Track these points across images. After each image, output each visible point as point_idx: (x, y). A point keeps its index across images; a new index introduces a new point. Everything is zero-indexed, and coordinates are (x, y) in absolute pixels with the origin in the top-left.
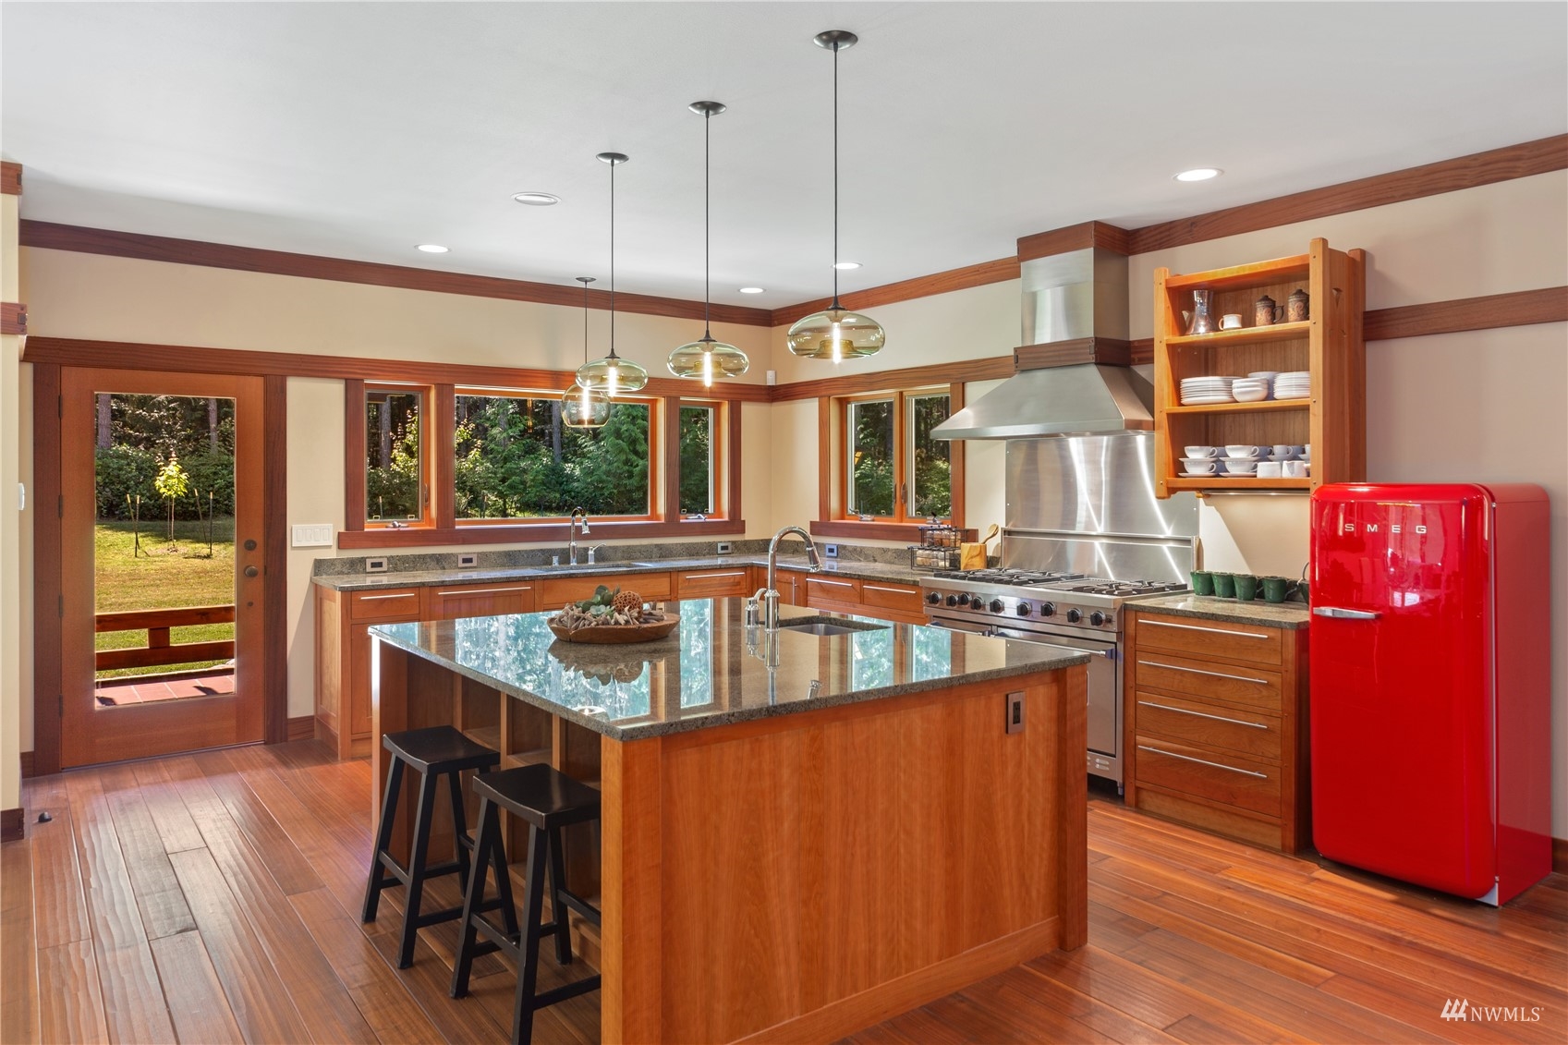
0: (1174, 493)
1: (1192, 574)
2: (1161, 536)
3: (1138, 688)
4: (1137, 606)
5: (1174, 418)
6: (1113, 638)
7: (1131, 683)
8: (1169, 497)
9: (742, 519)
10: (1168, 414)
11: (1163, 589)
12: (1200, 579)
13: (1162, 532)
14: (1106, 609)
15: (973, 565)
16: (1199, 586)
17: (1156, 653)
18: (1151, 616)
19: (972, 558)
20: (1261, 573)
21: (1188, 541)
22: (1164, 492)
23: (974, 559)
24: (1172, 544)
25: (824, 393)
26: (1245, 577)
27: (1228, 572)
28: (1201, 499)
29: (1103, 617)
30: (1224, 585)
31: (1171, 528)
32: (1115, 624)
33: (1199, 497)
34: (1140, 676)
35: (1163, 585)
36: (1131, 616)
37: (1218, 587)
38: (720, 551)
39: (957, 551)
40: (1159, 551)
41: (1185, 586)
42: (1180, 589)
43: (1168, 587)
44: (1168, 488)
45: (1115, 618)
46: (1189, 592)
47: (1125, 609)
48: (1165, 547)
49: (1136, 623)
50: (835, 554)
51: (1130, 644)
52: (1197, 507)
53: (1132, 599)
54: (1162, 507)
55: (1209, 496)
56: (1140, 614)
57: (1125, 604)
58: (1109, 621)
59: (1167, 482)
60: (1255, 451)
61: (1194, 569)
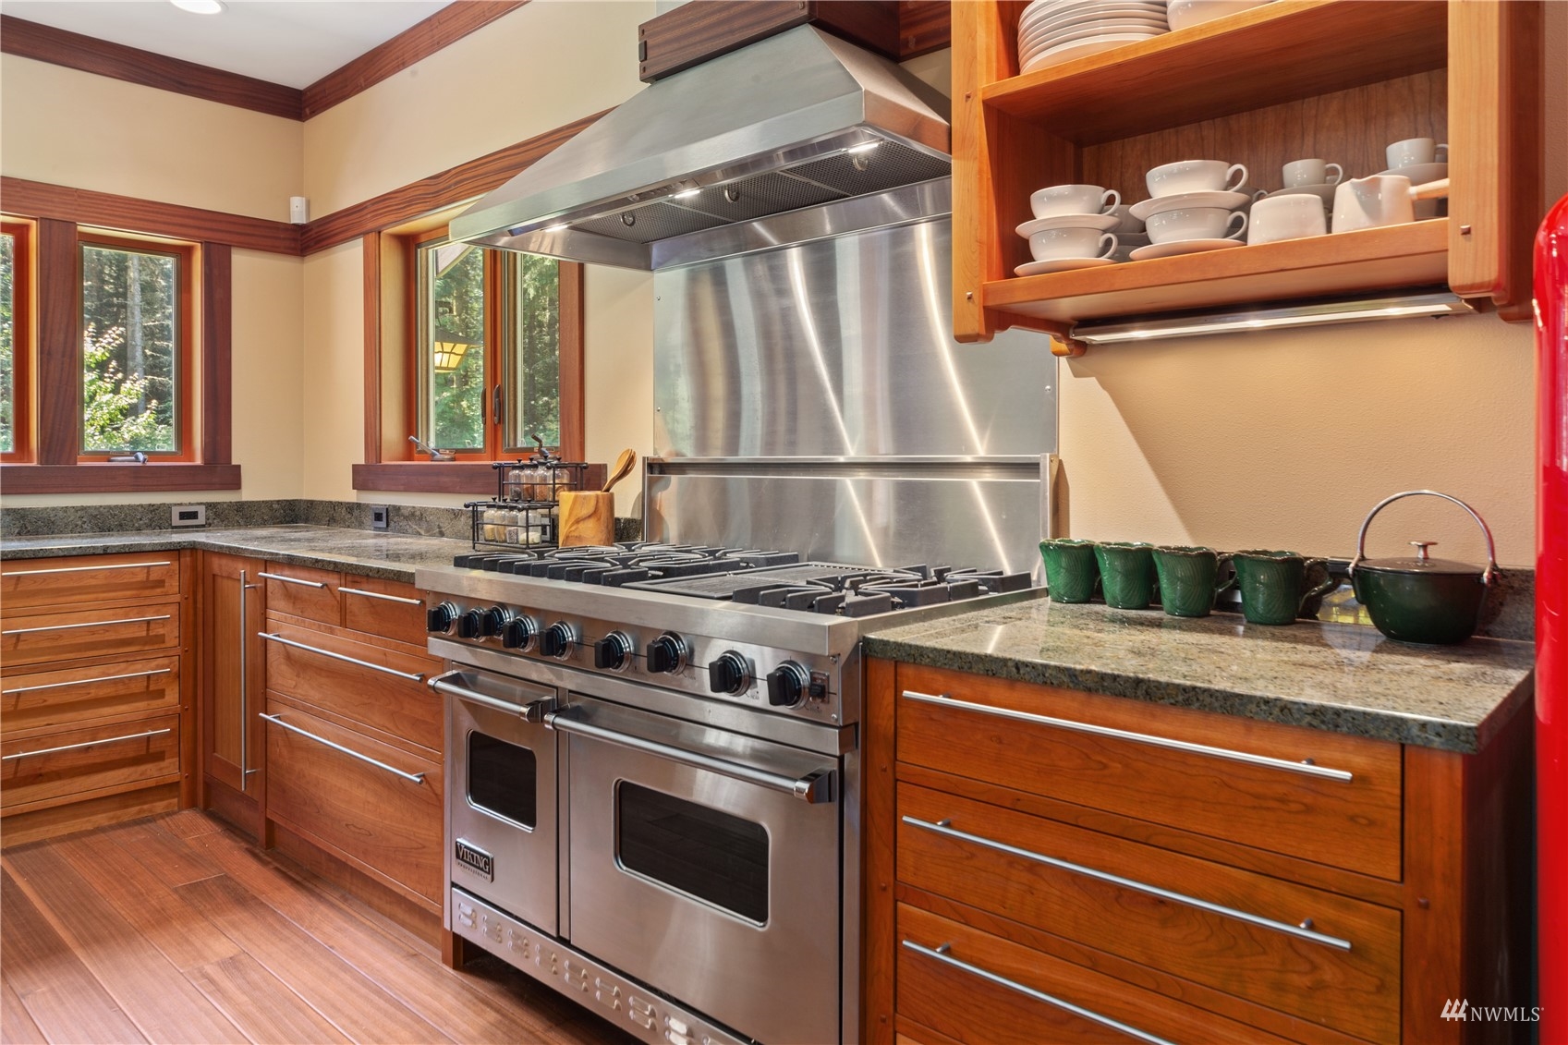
0: (1004, 327)
1: (1045, 548)
2: (968, 459)
3: (902, 892)
4: (898, 645)
5: (1000, 113)
6: (829, 741)
7: (882, 877)
8: (988, 336)
9: (234, 462)
10: (988, 105)
11: (972, 589)
12: (1064, 562)
13: (970, 450)
14: (812, 659)
15: (579, 538)
16: (1061, 580)
17: (951, 795)
18: (939, 680)
19: (578, 521)
20: (1227, 545)
21: (1032, 468)
22: (975, 323)
23: (581, 526)
24: (989, 476)
25: (370, 225)
26: (1181, 554)
27: (1137, 543)
28: (1063, 360)
29: (804, 677)
30: (1128, 575)
31: (988, 434)
32: (837, 701)
33: (1058, 354)
34: (906, 858)
35: (972, 578)
36: (883, 675)
37: (1112, 581)
38: (176, 521)
39: (555, 510)
40: (964, 491)
41: (1023, 580)
42: (1016, 586)
43: (984, 582)
44: (988, 311)
45: (835, 686)
46: (1033, 595)
47: (867, 652)
48: (975, 484)
49: (898, 700)
50: (383, 524)
51: (881, 758)
52: (1054, 380)
53: (888, 623)
54: (964, 365)
55: (1082, 348)
56: (909, 671)
57: (867, 641)
58: (820, 691)
59: (986, 293)
60: (1236, 176)
61: (1046, 536)
